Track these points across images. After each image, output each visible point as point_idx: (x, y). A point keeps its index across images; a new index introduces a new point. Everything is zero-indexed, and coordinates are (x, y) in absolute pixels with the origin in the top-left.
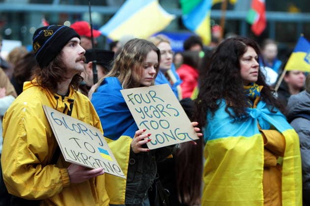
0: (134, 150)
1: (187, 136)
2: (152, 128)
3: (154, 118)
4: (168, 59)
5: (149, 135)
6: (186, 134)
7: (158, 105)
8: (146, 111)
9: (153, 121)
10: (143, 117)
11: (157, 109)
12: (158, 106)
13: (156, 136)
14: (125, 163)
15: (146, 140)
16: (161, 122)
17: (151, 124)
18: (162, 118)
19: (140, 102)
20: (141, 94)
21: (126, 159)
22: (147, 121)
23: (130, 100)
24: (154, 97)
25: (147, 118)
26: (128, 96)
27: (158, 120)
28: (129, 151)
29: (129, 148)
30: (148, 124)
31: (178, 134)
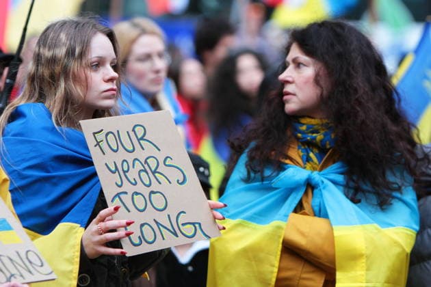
0: (87, 251)
1: (199, 231)
2: (134, 209)
3: (140, 188)
4: (157, 72)
5: (129, 224)
6: (197, 225)
7: (148, 158)
8: (126, 169)
9: (137, 193)
10: (120, 183)
11: (146, 166)
12: (148, 161)
13: (142, 225)
14: (70, 279)
15: (121, 233)
16: (152, 195)
17: (133, 199)
18: (155, 187)
19: (115, 148)
20: (118, 131)
21: (71, 271)
22: (126, 193)
23: (98, 144)
24: (142, 138)
25: (127, 187)
26: (94, 134)
27: (146, 191)
28: (78, 254)
29: (78, 248)
30: (127, 199)
31: (183, 225)
